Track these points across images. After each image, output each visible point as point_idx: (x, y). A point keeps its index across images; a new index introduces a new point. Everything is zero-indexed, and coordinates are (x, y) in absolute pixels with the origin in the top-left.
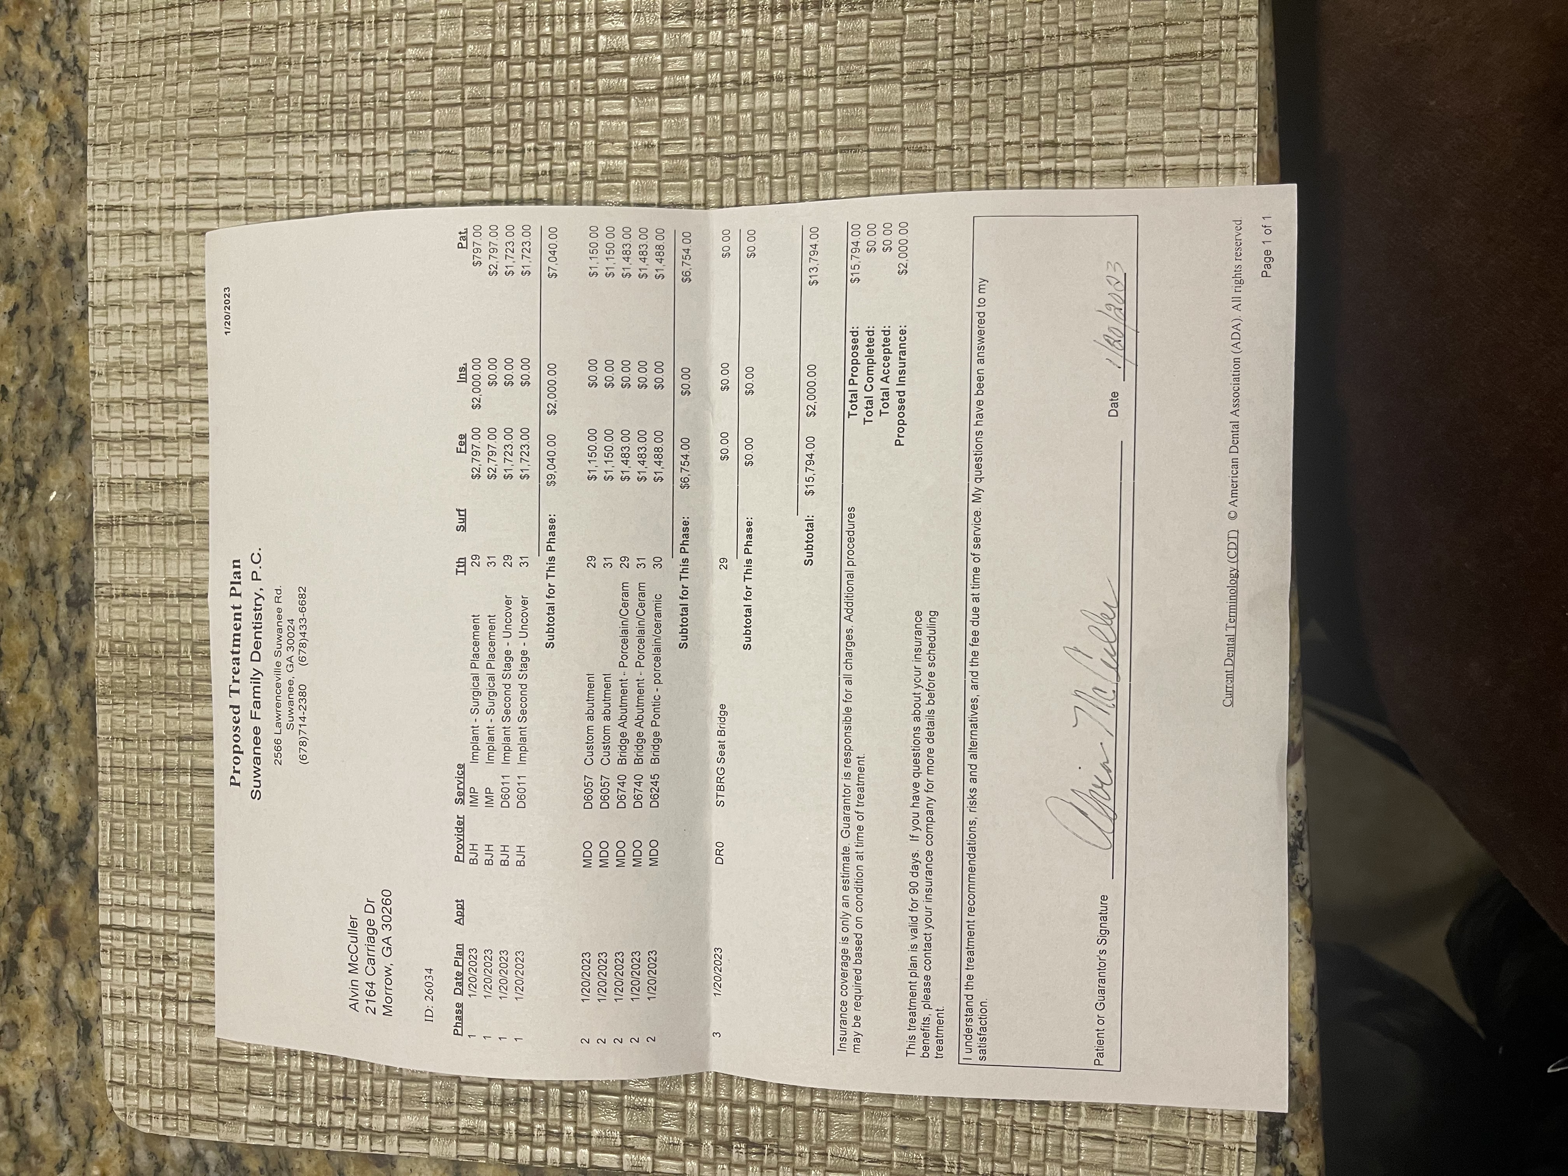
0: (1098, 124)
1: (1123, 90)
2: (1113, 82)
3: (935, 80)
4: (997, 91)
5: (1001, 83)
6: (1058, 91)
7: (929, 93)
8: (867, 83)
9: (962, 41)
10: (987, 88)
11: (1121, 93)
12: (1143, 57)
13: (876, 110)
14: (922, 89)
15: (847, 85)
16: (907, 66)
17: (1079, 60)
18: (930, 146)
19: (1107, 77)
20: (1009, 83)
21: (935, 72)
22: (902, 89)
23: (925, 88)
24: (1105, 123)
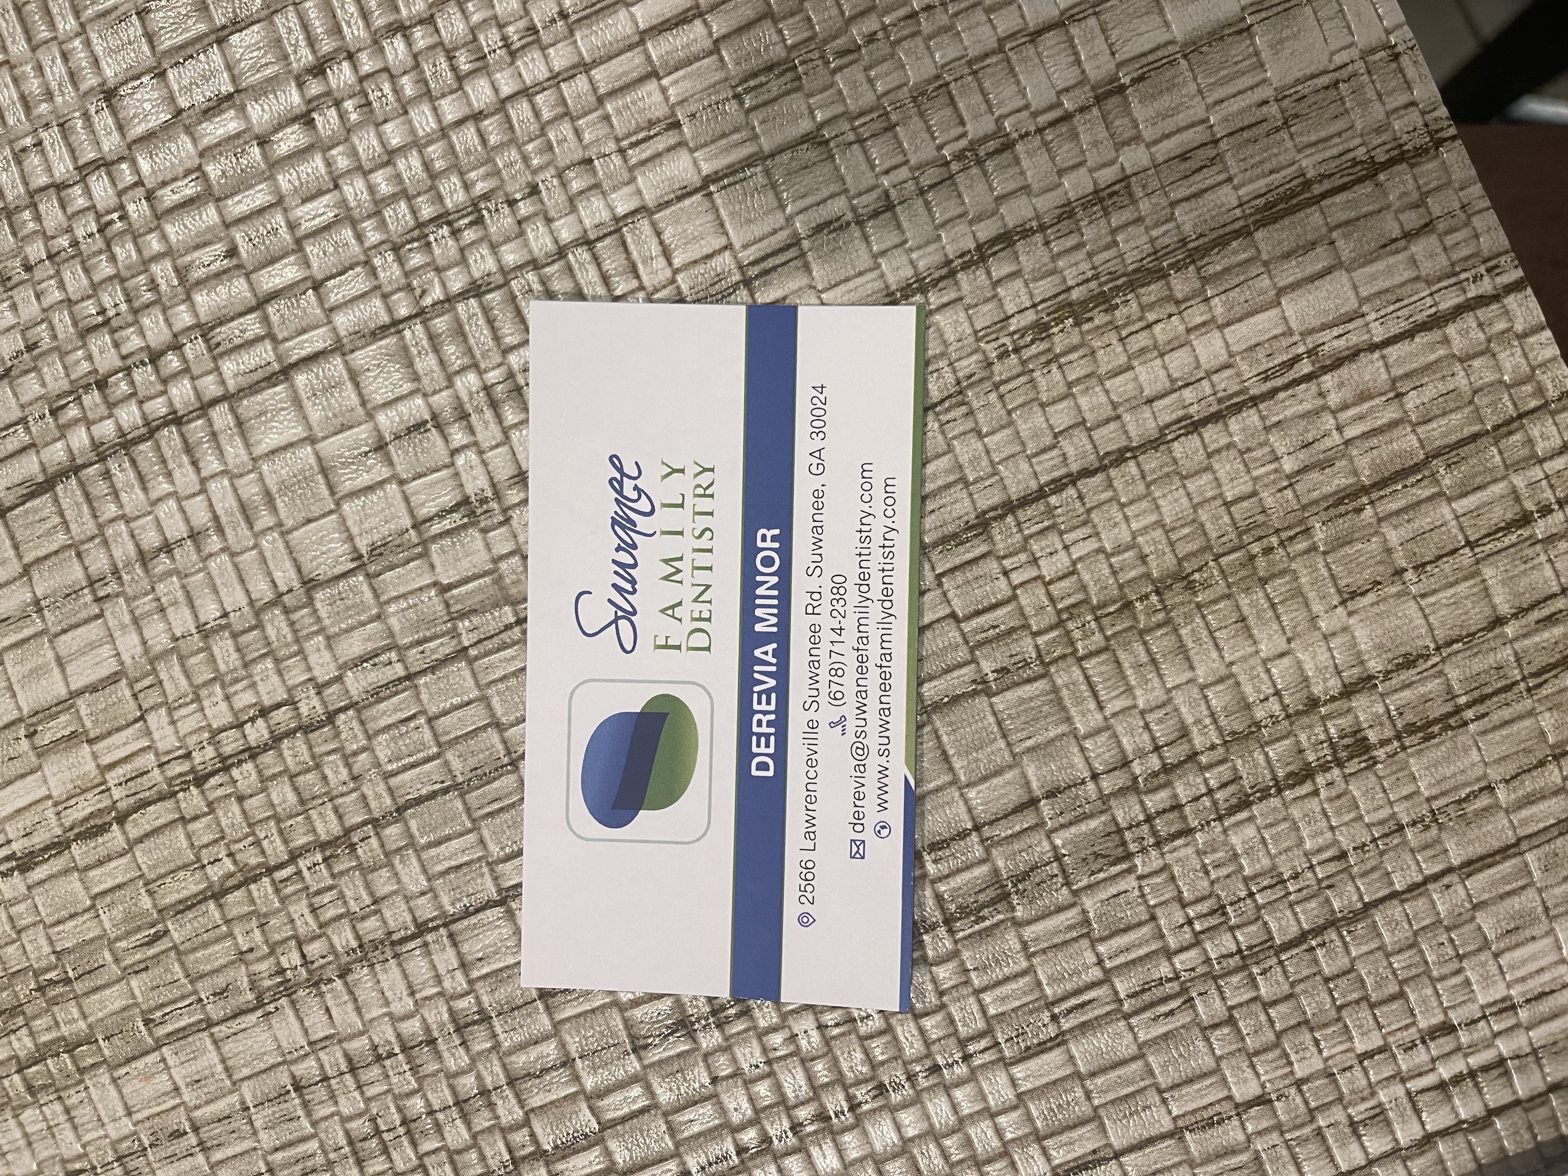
0: (1513, 968)
1: (1531, 893)
2: (1508, 888)
3: (1184, 990)
4: (1306, 972)
5: (1307, 957)
6: (1416, 934)
7: (1183, 1019)
8: (1060, 1040)
9: (1203, 907)
10: (1285, 972)
11: (1529, 900)
12: (1541, 825)
13: (1099, 1081)
14: (1167, 1015)
15: (1027, 1055)
16: (1122, 987)
17: (1430, 869)
18: (1226, 1107)
19: (1494, 883)
20: (1320, 953)
21: (1177, 977)
22: (1131, 1028)
23: (1171, 1013)
24: (1524, 962)
